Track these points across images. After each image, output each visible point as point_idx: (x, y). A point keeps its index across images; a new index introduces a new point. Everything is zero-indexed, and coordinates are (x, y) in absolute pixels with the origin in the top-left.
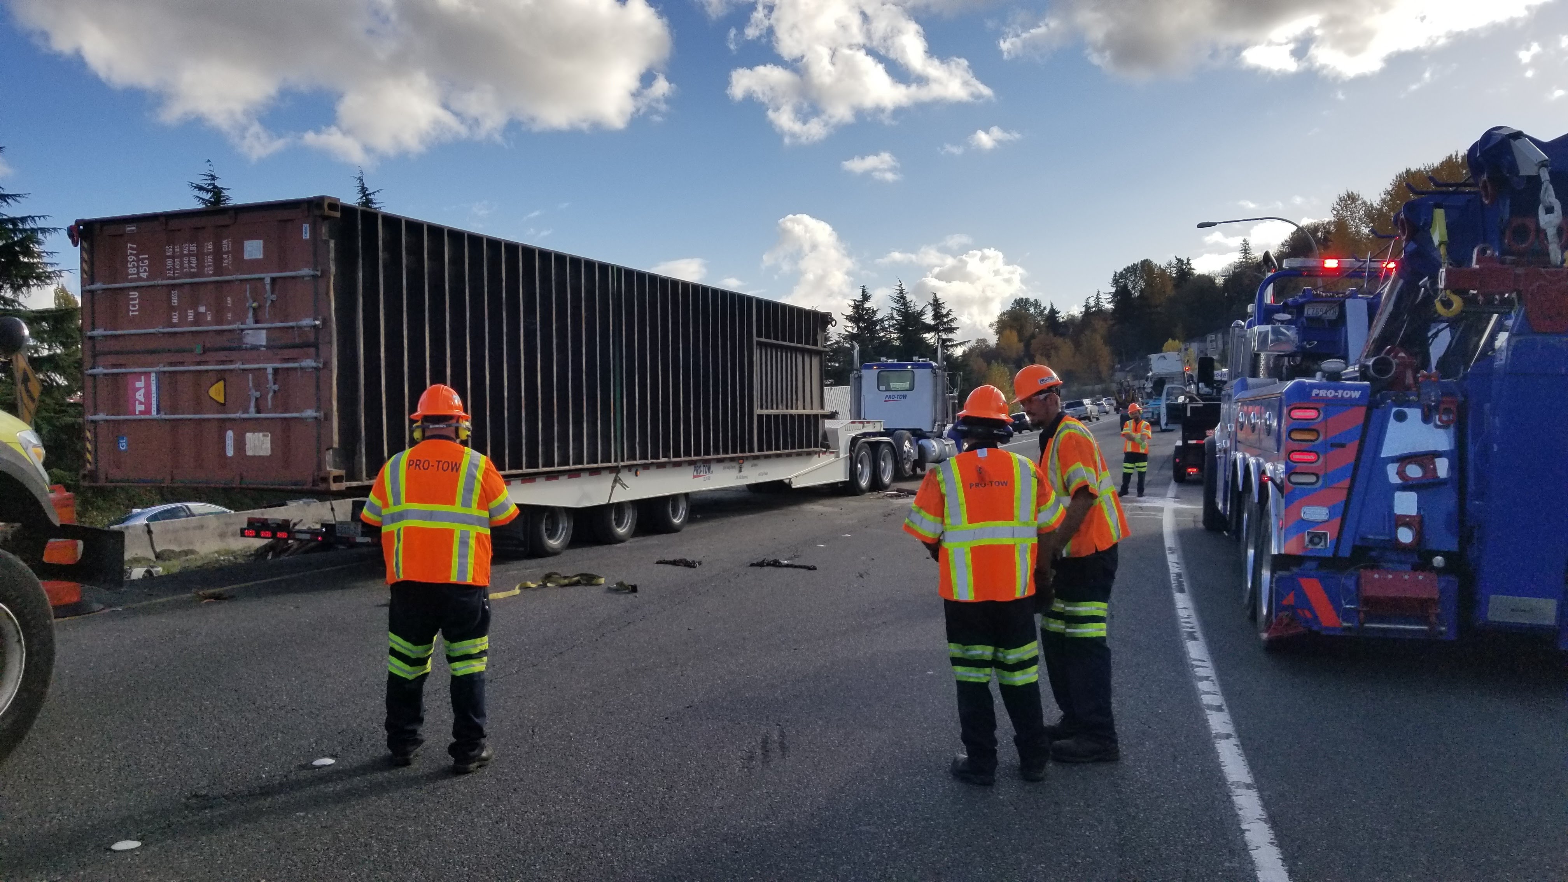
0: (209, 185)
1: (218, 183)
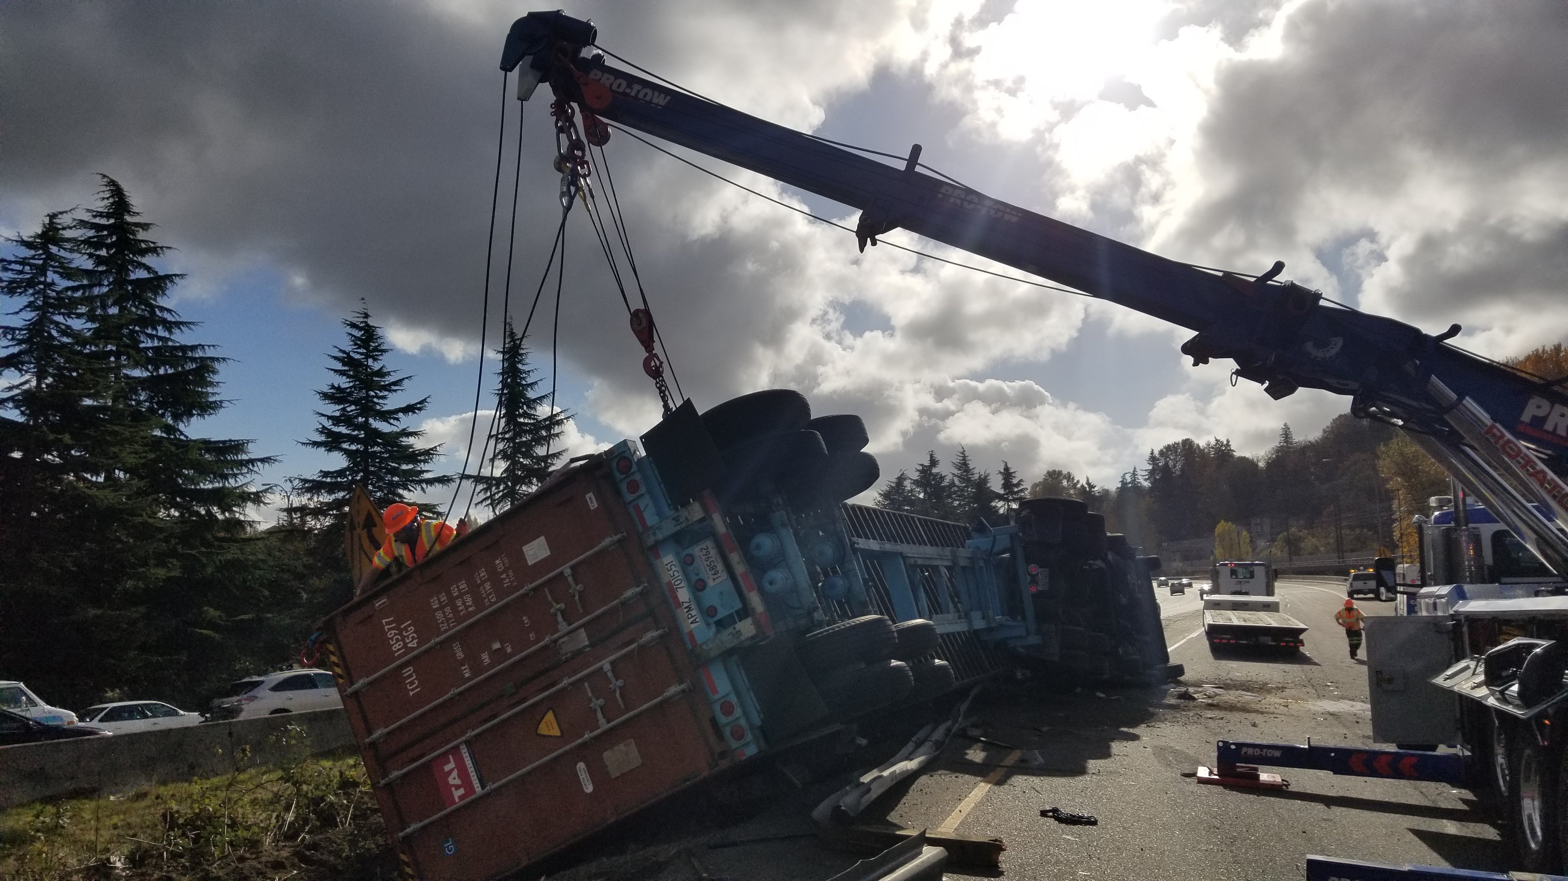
0: (362, 322)
1: (371, 322)
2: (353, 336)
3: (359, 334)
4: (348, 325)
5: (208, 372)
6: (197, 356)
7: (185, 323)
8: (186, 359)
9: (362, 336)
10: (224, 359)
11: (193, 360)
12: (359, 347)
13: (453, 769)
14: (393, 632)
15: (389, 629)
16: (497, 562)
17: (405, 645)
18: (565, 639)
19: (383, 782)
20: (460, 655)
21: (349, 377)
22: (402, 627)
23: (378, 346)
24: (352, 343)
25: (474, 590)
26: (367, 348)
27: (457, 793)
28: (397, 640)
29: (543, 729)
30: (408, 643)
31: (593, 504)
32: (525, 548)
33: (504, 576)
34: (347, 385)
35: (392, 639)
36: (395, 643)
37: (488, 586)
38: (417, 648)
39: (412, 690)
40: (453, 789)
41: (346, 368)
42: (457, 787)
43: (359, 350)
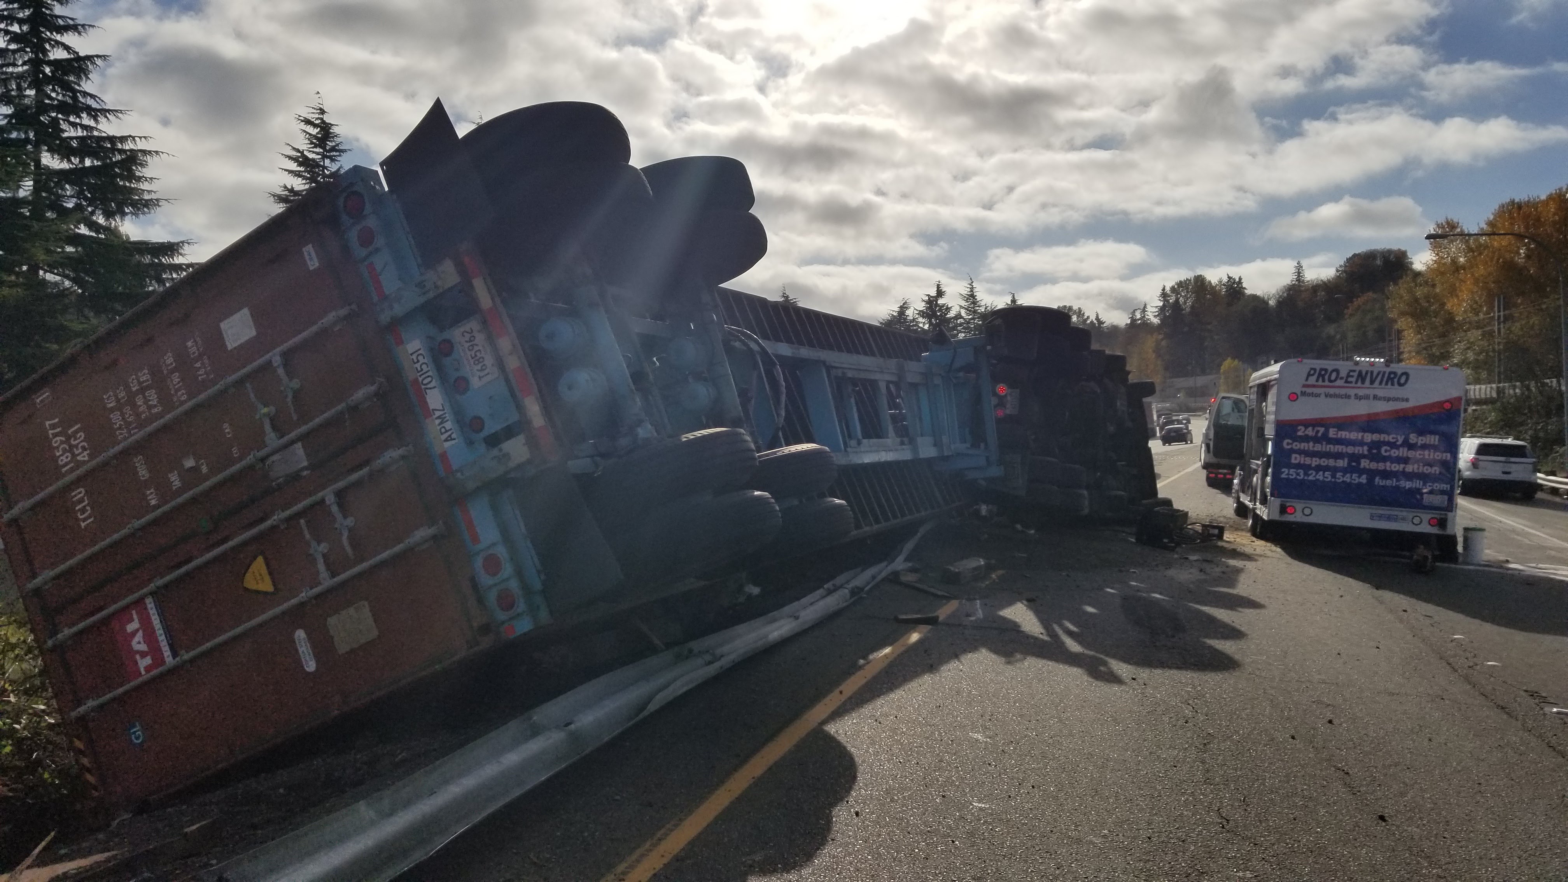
0: (317, 119)
1: (327, 119)
2: (307, 133)
3: (314, 131)
4: (302, 121)
5: (136, 164)
6: (127, 148)
7: (111, 111)
8: (114, 150)
9: (318, 133)
10: (157, 152)
11: (121, 151)
12: (315, 147)
13: (137, 631)
14: (58, 438)
15: (55, 435)
16: (189, 344)
17: (74, 455)
18: (275, 457)
19: (50, 643)
20: (143, 473)
21: (304, 178)
22: (70, 432)
23: (336, 146)
24: (307, 142)
25: (159, 381)
26: (324, 148)
27: (144, 663)
28: (64, 451)
29: (250, 582)
30: (78, 455)
31: (313, 263)
32: (223, 325)
33: (198, 365)
34: (302, 188)
35: (58, 448)
36: (62, 455)
37: (176, 378)
38: (88, 461)
39: (84, 520)
40: (138, 657)
41: (302, 169)
42: (143, 655)
43: (315, 150)
